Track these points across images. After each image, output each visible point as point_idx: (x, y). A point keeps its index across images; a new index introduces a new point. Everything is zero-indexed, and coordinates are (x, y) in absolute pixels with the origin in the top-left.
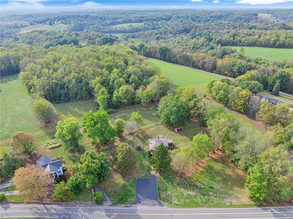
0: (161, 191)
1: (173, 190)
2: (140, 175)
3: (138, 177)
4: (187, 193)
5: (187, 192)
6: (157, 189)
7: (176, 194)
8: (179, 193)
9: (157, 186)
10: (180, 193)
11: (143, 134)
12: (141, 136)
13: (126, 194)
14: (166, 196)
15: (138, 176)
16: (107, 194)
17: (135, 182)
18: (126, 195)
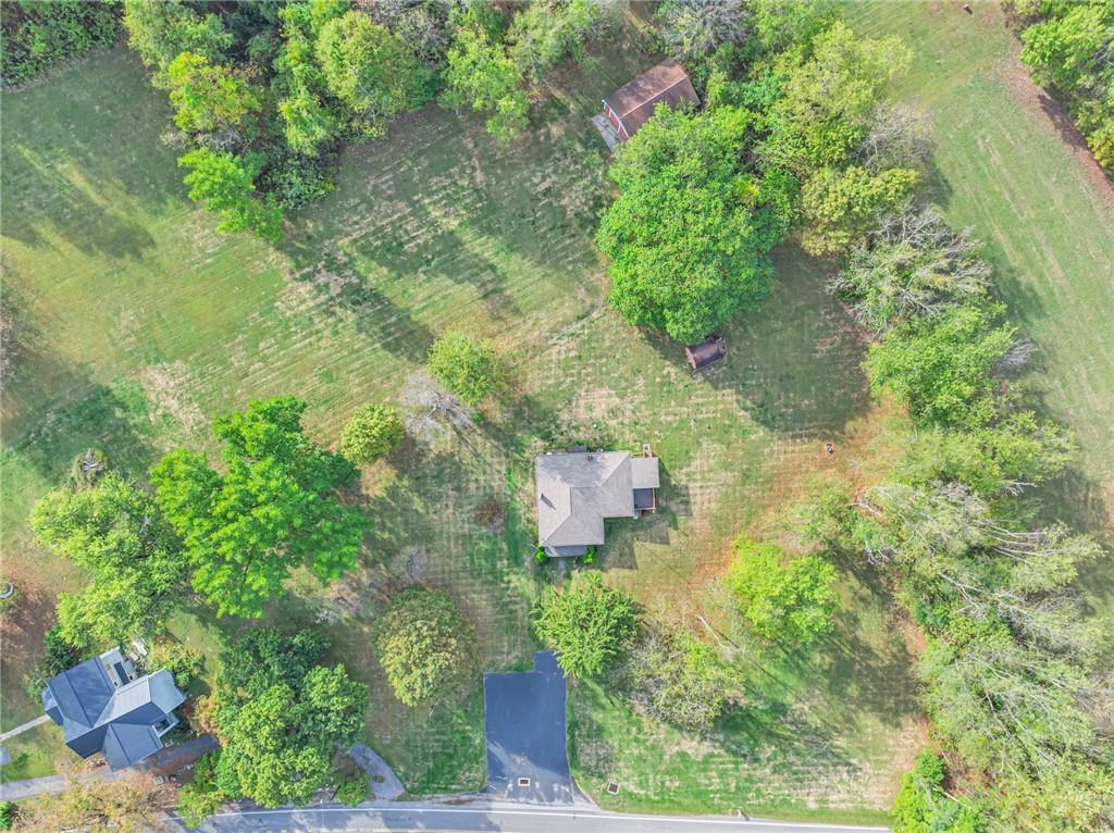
0: (580, 736)
1: (628, 731)
2: (499, 658)
3: (491, 671)
4: (677, 748)
5: (678, 744)
6: (567, 725)
7: (636, 752)
8: (647, 748)
9: (567, 712)
10: (653, 748)
11: (504, 399)
12: (498, 415)
13: (451, 751)
14: (598, 760)
15: (493, 663)
16: (378, 754)
17: (480, 697)
18: (451, 757)
